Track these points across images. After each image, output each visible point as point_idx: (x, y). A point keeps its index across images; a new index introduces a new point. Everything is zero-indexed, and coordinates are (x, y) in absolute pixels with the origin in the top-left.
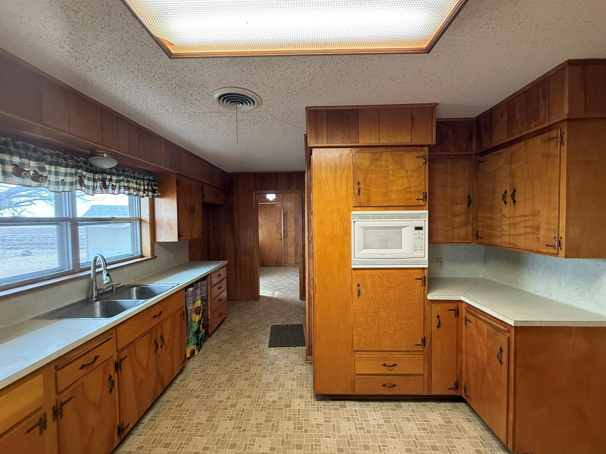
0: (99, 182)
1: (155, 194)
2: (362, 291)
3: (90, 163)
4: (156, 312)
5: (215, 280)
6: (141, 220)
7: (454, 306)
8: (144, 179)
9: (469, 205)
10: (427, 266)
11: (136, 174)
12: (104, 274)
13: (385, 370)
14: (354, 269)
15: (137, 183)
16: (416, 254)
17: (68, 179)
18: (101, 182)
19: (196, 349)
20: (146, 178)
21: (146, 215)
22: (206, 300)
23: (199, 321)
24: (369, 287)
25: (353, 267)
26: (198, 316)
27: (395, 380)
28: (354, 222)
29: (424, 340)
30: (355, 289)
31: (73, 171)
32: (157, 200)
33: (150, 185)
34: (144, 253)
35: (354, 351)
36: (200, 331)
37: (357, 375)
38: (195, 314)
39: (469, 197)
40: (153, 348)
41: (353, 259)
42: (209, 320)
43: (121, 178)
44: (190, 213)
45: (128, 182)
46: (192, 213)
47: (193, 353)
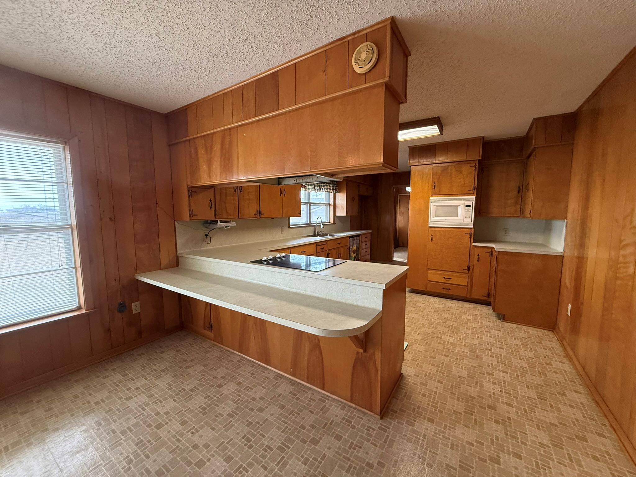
1: (337, 191)
2: (434, 239)
4: (339, 242)
5: (364, 239)
6: (329, 204)
7: (489, 250)
8: (332, 184)
9: (519, 192)
10: (472, 227)
12: (321, 225)
13: (444, 280)
15: (330, 186)
16: (465, 220)
18: (319, 187)
21: (332, 202)
22: (359, 248)
24: (438, 237)
25: (429, 226)
26: (354, 254)
27: (449, 286)
28: (431, 203)
29: (469, 268)
30: (430, 237)
32: (337, 194)
33: (334, 187)
34: (331, 221)
35: (428, 269)
37: (429, 281)
39: (519, 187)
40: (337, 256)
41: (429, 222)
43: (325, 184)
45: (327, 186)
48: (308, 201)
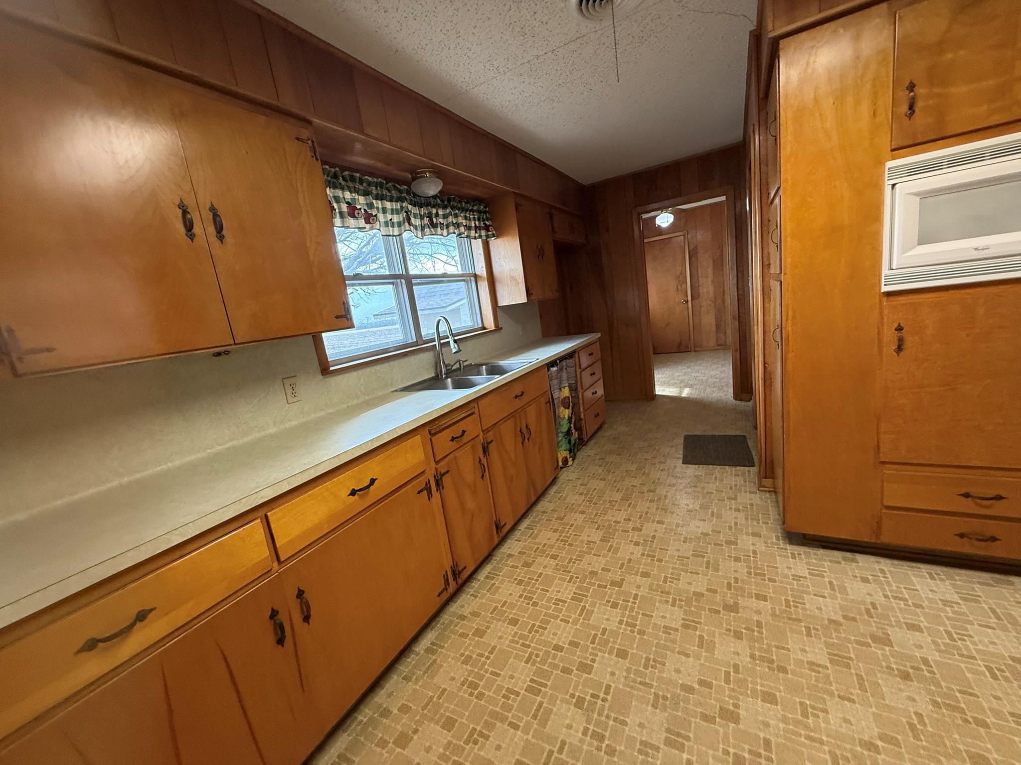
0: (425, 218)
1: (490, 233)
2: (909, 341)
3: (413, 193)
4: (517, 391)
5: (585, 361)
6: (476, 276)
8: (472, 211)
11: (464, 203)
12: (452, 343)
13: (967, 506)
14: (889, 294)
15: (466, 218)
17: (396, 219)
18: (428, 219)
19: (570, 457)
20: (475, 208)
21: (481, 269)
22: (576, 390)
23: (570, 419)
25: (884, 289)
26: (567, 410)
27: (994, 528)
28: (893, 185)
30: (890, 337)
31: (398, 206)
32: (493, 242)
33: (481, 220)
34: (486, 325)
35: (883, 463)
36: (572, 433)
37: (888, 508)
38: (562, 408)
40: (520, 439)
41: (885, 271)
42: (581, 419)
43: (448, 211)
44: (538, 257)
45: (456, 216)
46: (540, 257)
47: (565, 461)
48: (399, 271)
